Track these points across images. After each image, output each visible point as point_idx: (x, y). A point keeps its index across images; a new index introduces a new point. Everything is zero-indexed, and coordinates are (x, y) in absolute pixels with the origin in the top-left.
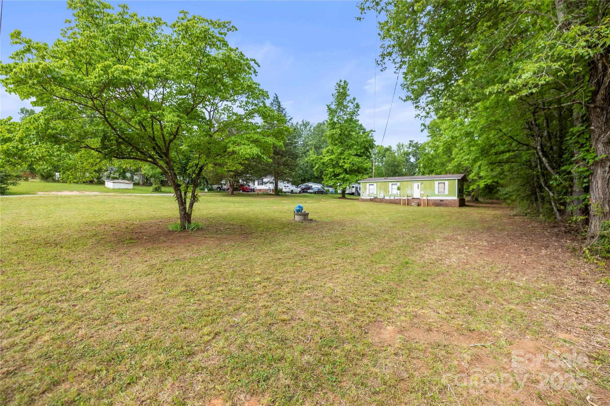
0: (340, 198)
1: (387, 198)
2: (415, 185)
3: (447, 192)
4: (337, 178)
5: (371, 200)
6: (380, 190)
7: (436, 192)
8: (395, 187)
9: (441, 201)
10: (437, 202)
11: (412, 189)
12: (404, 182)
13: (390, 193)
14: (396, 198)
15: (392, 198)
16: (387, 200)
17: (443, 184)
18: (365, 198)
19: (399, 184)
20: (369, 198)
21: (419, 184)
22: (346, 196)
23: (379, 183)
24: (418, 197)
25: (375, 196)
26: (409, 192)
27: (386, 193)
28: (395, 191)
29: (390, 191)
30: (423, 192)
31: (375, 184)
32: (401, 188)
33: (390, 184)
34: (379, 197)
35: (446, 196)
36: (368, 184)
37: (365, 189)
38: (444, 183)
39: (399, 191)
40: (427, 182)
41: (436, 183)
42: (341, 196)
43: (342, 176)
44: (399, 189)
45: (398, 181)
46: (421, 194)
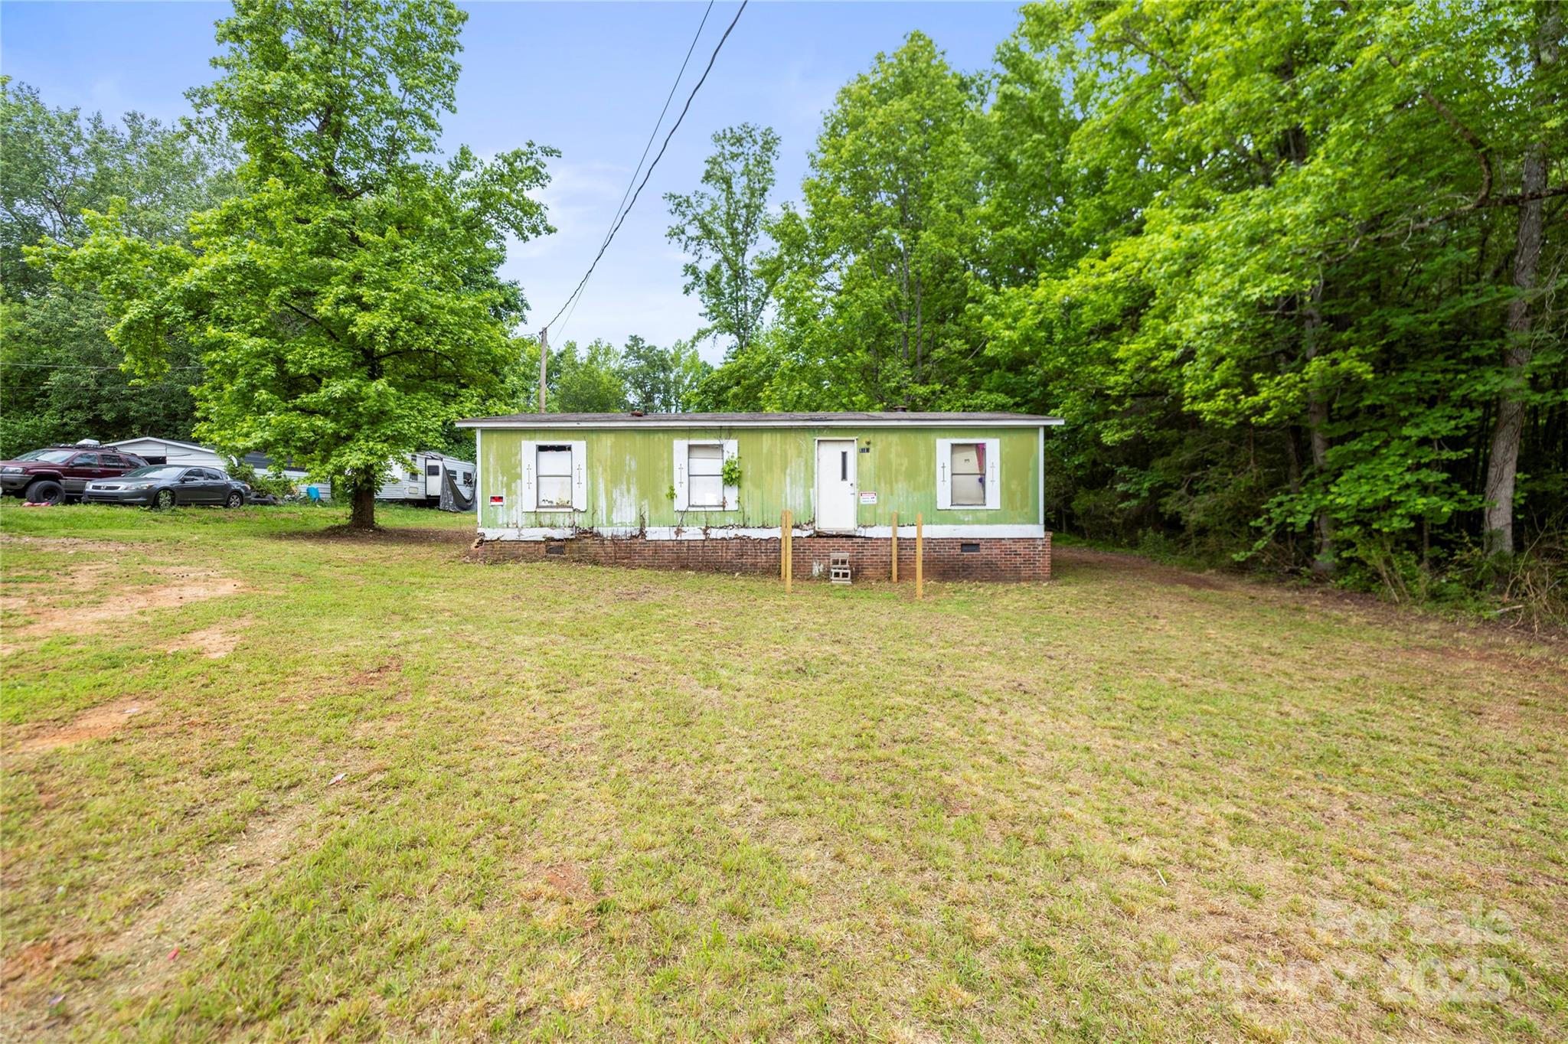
0: (334, 533)
1: (658, 533)
2: (828, 456)
3: (994, 500)
4: (305, 399)
5: (554, 549)
6: (614, 481)
7: (944, 501)
8: (713, 465)
9: (969, 545)
10: (945, 553)
11: (810, 477)
12: (767, 439)
13: (680, 504)
14: (715, 534)
15: (693, 533)
16: (658, 546)
17: (972, 455)
18: (510, 535)
19: (731, 446)
20: (538, 534)
21: (852, 451)
22: (383, 518)
23: (608, 440)
24: (845, 523)
25: (582, 521)
26: (793, 498)
27: (656, 505)
28: (710, 493)
29: (681, 491)
30: (869, 499)
31: (579, 446)
32: (748, 470)
33: (680, 445)
34: (606, 532)
35: (994, 518)
36: (528, 446)
37: (512, 475)
38: (980, 449)
39: (732, 494)
40: (894, 438)
41: (943, 445)
42: (342, 513)
43: (338, 388)
44: (731, 477)
45: (731, 431)
46: (861, 509)
